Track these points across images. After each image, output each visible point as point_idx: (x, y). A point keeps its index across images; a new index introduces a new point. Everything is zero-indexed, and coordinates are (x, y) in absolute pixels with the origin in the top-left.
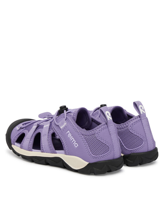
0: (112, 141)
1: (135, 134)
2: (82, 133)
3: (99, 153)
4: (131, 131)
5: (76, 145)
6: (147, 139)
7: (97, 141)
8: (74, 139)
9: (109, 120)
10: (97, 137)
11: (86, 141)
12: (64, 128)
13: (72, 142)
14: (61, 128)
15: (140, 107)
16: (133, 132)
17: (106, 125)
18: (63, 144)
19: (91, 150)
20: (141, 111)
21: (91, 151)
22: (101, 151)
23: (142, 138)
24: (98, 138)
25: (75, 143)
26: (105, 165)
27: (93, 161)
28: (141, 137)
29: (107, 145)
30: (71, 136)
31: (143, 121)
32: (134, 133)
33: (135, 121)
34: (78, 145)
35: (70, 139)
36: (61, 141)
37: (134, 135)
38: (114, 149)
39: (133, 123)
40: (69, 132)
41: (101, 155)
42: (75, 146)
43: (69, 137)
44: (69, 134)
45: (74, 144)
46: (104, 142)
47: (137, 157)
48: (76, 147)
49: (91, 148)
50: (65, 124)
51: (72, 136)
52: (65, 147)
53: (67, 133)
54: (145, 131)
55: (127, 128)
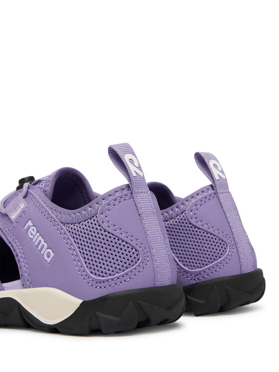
0: (146, 235)
1: (205, 227)
2: (63, 220)
3: (111, 269)
4: (193, 221)
5: (48, 254)
6: (236, 240)
7: (103, 233)
8: (42, 240)
9: (134, 175)
10: (102, 224)
11: (72, 240)
12: (20, 216)
13: (39, 248)
14: (13, 217)
15: (211, 164)
16: (199, 224)
17: (126, 189)
18: (16, 259)
19: (88, 261)
20: (215, 173)
21: (89, 266)
22: (116, 262)
23: (223, 238)
24: (105, 225)
25: (45, 251)
26: (131, 302)
27: (95, 293)
28: (220, 235)
29: (132, 243)
30: (34, 233)
31: (221, 196)
32: (201, 227)
33: (203, 198)
34: (52, 254)
35: (34, 241)
36: (13, 251)
37: (202, 232)
38: (152, 256)
39: (197, 202)
40: (30, 223)
41: (117, 275)
42: (46, 258)
43: (32, 237)
44: (31, 230)
45: (42, 253)
46: (123, 236)
47: (215, 287)
48: (49, 260)
49: (86, 257)
50: (22, 206)
51: (37, 232)
52: (23, 267)
53: (25, 228)
54: (229, 220)
55: (184, 214)
